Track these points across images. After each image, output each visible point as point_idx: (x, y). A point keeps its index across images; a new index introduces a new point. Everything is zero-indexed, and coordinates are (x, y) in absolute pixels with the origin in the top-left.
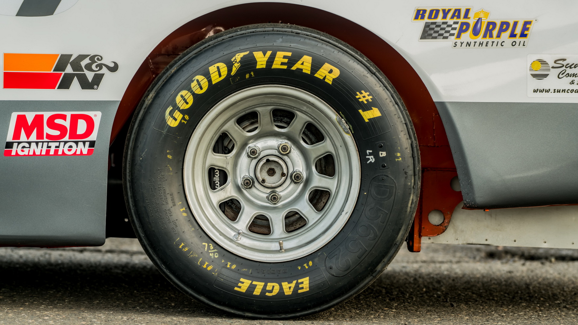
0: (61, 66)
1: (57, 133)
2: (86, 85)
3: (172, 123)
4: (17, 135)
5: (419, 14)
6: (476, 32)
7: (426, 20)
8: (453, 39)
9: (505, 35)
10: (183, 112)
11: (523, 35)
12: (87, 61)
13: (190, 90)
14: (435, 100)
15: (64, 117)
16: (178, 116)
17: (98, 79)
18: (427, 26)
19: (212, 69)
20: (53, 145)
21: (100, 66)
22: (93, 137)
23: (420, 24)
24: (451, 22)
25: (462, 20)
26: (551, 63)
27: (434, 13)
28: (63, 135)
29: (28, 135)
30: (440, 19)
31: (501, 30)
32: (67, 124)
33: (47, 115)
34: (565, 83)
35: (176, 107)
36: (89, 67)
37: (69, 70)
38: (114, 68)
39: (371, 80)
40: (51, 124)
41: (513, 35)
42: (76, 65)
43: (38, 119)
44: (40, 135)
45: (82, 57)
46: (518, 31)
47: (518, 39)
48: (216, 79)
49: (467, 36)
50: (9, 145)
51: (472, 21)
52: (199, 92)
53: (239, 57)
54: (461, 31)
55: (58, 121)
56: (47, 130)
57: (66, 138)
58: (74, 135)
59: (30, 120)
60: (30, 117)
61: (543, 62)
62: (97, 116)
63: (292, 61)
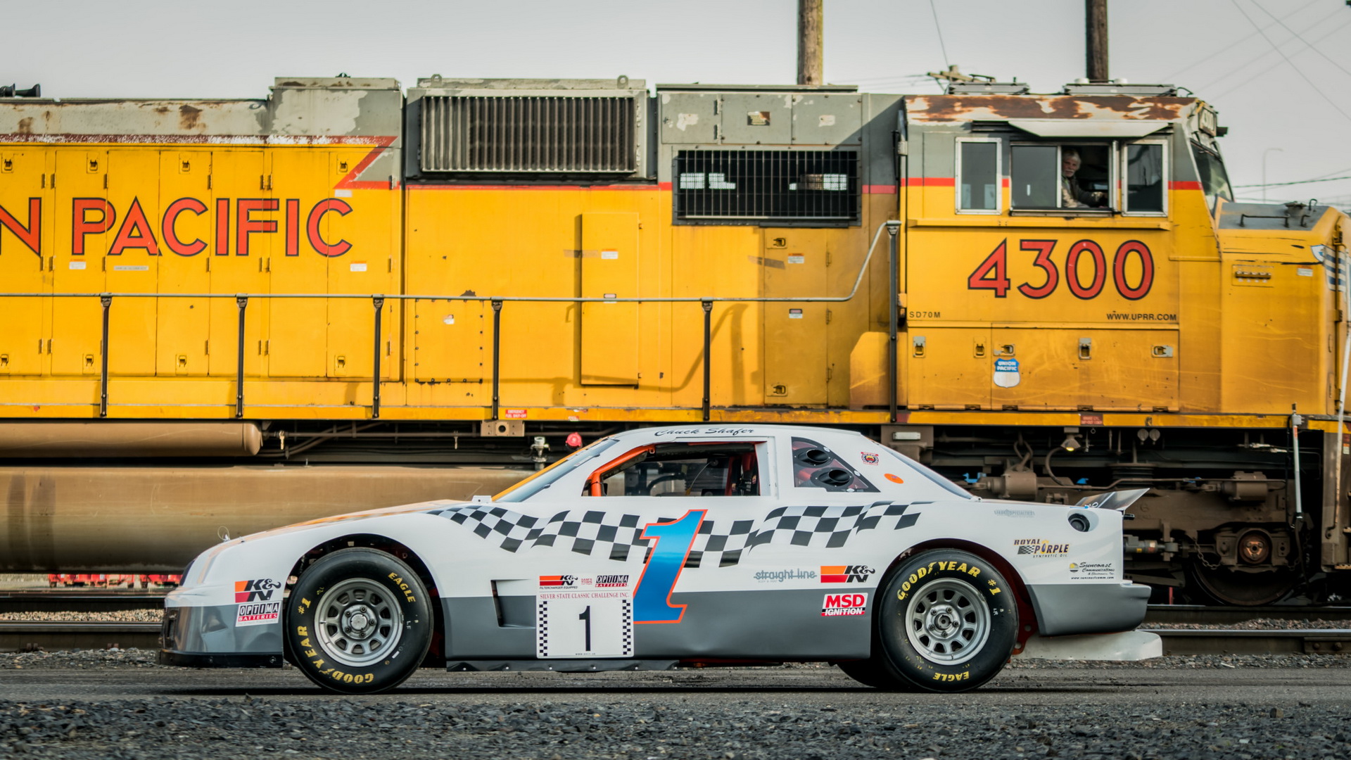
0: (848, 572)
1: (847, 604)
2: (860, 580)
3: (901, 598)
4: (827, 606)
5: (1016, 542)
6: (1043, 551)
7: (1020, 545)
8: (1033, 554)
9: (1057, 551)
10: (905, 592)
11: (1065, 551)
12: (860, 569)
13: (909, 581)
14: (1026, 583)
15: (850, 596)
16: (903, 594)
17: (866, 577)
18: (1020, 548)
19: (919, 571)
20: (845, 610)
21: (867, 571)
22: (864, 605)
23: (1017, 547)
24: (1031, 546)
25: (1036, 545)
26: (1079, 565)
27: (1023, 542)
28: (849, 605)
29: (833, 605)
30: (1026, 545)
31: (1055, 549)
32: (851, 599)
33: (842, 595)
34: (1086, 574)
35: (902, 590)
36: (861, 572)
37: (852, 573)
38: (873, 572)
39: (995, 574)
40: (844, 600)
41: (1060, 551)
42: (855, 571)
43: (838, 598)
44: (839, 605)
45: (858, 567)
46: (1063, 550)
47: (1063, 553)
48: (921, 576)
49: (1039, 552)
50: (824, 610)
51: (1041, 545)
52: (913, 582)
53: (932, 565)
54: (1036, 550)
55: (847, 598)
56: (842, 603)
57: (851, 606)
58: (855, 605)
59: (834, 598)
60: (834, 596)
61: (1075, 564)
62: (865, 595)
63: (957, 566)
